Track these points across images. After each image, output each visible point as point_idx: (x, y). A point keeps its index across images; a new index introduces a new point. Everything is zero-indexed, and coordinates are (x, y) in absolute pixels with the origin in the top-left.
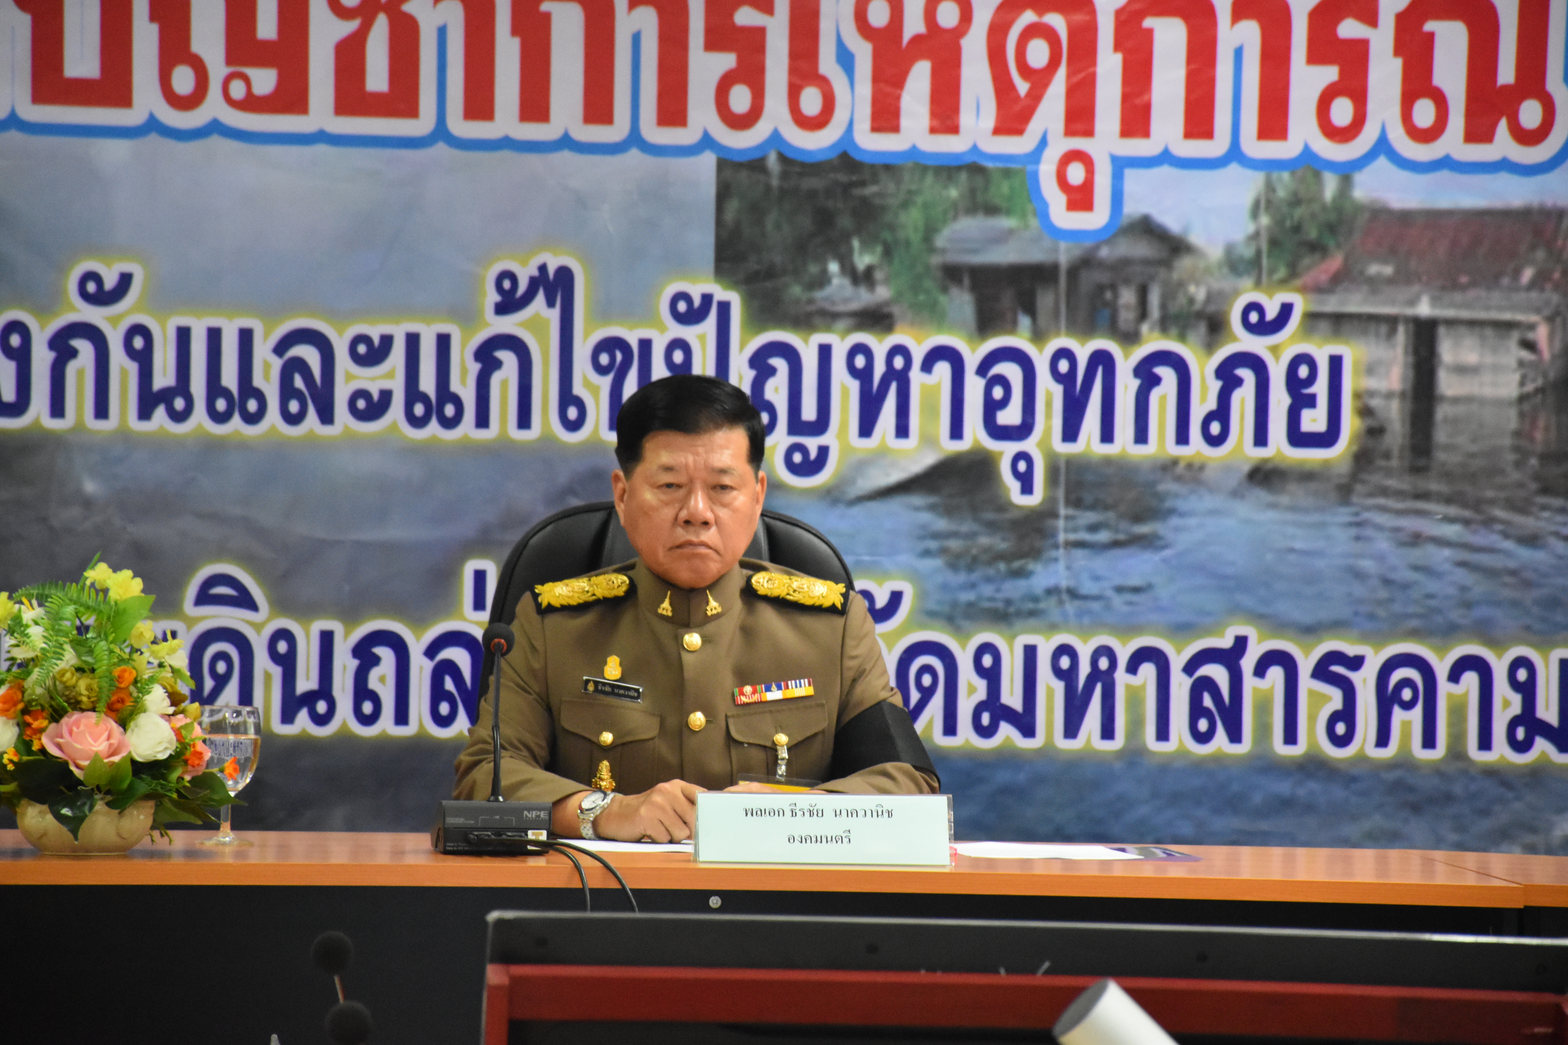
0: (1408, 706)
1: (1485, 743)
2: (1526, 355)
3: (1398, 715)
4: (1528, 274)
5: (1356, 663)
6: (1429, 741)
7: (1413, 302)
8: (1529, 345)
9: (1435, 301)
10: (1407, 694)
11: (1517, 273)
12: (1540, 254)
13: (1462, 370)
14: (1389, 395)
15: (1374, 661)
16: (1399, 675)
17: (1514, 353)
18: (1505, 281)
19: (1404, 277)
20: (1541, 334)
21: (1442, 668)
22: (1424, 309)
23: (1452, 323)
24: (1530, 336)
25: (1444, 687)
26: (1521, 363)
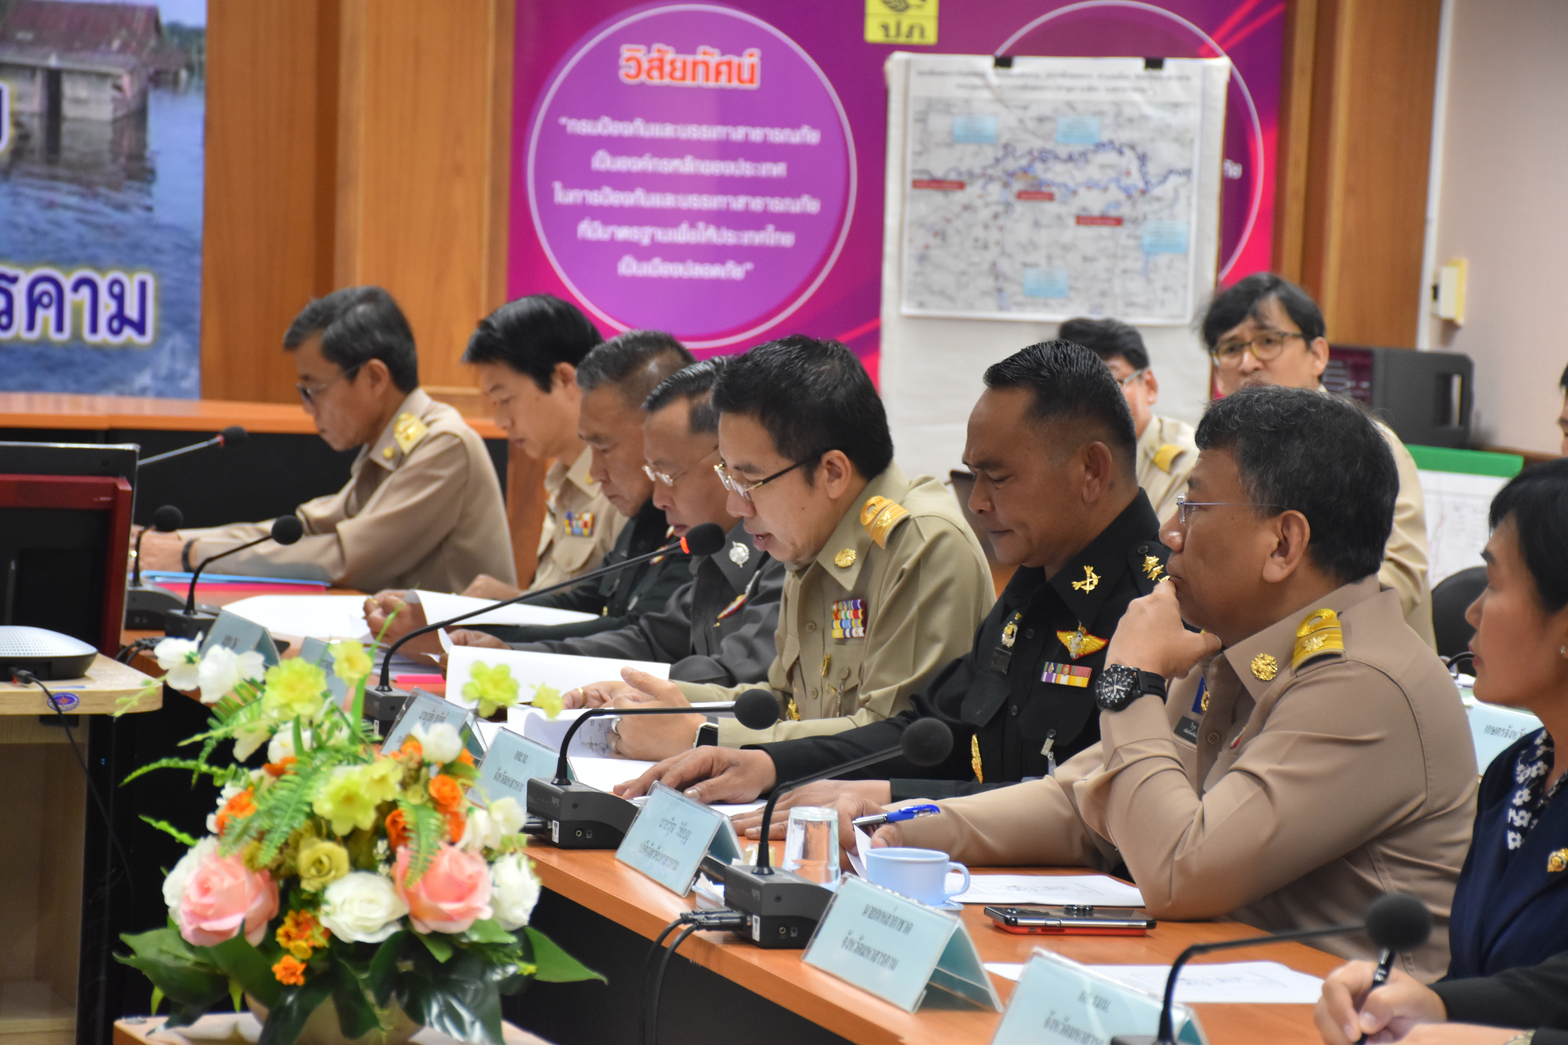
0: (47, 307)
1: (94, 329)
2: (116, 94)
3: (40, 313)
4: (116, 44)
5: (14, 280)
6: (60, 327)
7: (46, 57)
8: (118, 88)
9: (60, 57)
10: (45, 300)
11: (109, 44)
12: (124, 32)
13: (77, 101)
14: (32, 115)
15: (25, 278)
16: (41, 288)
17: (108, 92)
18: (103, 47)
19: (39, 42)
20: (126, 81)
21: (67, 283)
22: (53, 62)
23: (71, 72)
24: (119, 82)
25: (69, 296)
26: (114, 100)
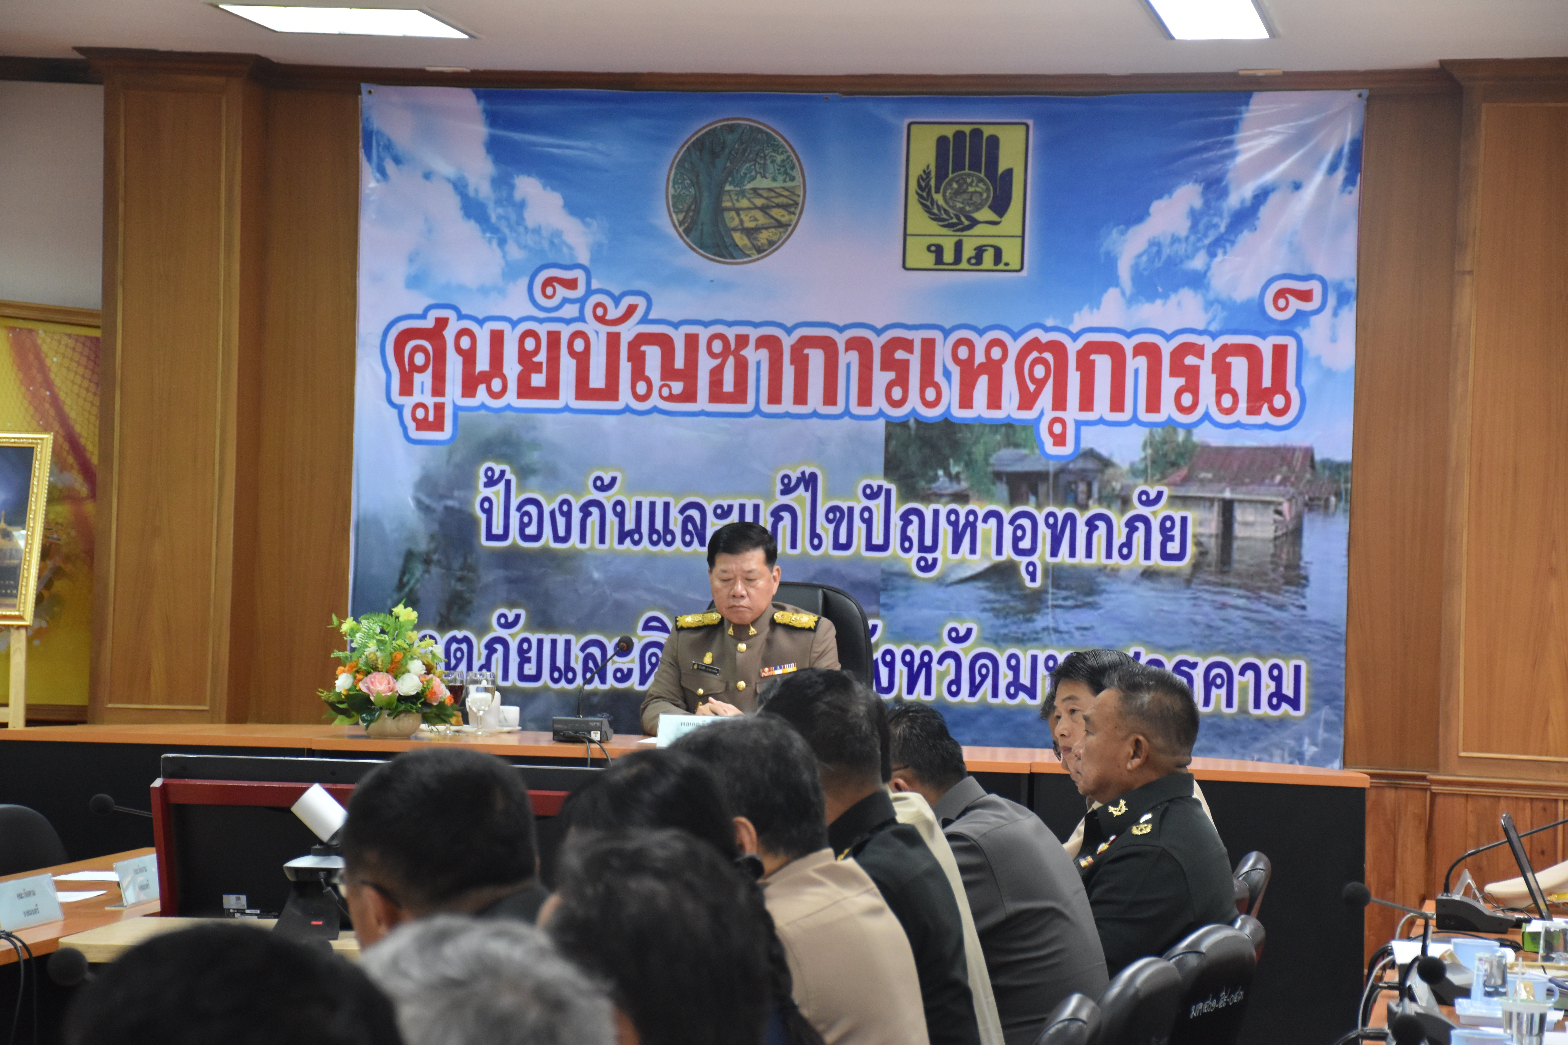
0: (1219, 687)
1: (1257, 705)
2: (1277, 517)
3: (1214, 691)
4: (1278, 478)
5: (1194, 666)
6: (1229, 704)
7: (1222, 491)
8: (1279, 513)
9: (1233, 491)
10: (1219, 681)
11: (1273, 478)
12: (1285, 469)
13: (1246, 524)
14: (1210, 536)
15: (1203, 665)
16: (1215, 672)
17: (1271, 516)
18: (1267, 481)
19: (1218, 479)
20: (1285, 507)
21: (1236, 669)
22: (1228, 495)
23: (1241, 501)
24: (1280, 508)
25: (1237, 678)
26: (1275, 521)
